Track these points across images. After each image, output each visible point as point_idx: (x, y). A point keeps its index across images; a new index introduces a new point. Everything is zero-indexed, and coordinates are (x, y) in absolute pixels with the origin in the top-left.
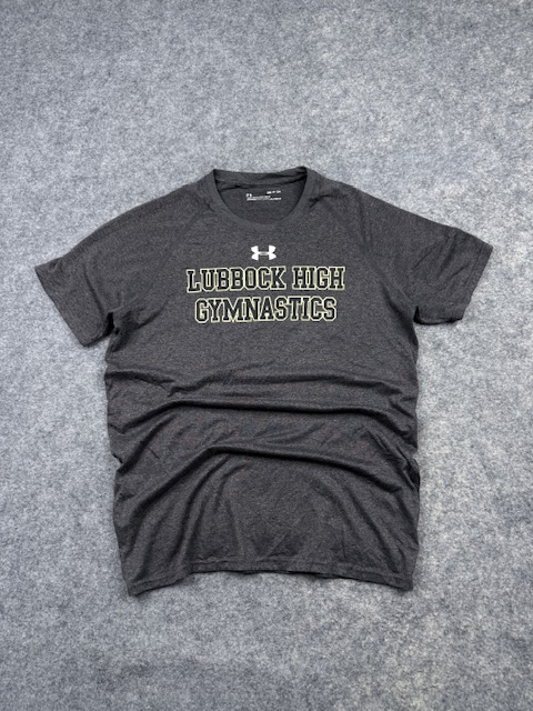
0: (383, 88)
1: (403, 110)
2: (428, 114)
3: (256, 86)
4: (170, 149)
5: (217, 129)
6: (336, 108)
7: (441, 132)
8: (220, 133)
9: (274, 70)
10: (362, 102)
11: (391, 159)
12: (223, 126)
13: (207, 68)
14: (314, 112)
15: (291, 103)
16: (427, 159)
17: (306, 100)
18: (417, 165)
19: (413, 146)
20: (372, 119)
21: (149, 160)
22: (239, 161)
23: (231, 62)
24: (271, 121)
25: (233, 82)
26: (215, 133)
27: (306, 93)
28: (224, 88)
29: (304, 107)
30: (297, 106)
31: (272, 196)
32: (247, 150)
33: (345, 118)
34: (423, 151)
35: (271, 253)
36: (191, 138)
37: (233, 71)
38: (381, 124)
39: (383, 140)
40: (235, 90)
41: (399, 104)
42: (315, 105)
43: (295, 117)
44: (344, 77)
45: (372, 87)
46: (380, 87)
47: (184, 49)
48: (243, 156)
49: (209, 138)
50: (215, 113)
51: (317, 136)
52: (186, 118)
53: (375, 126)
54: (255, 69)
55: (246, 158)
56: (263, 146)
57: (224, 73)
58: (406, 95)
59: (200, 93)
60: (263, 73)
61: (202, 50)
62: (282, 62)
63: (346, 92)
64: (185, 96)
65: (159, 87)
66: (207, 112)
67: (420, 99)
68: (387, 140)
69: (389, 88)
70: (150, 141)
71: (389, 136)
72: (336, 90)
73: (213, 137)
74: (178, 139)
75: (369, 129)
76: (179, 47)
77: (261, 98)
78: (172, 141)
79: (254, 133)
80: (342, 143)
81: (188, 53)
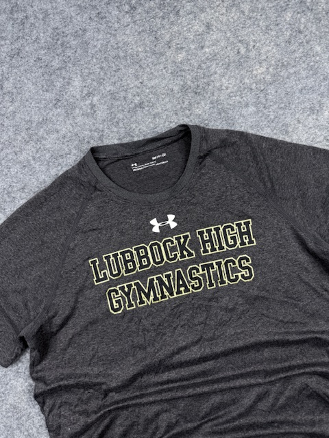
0: (246, 12)
1: (273, 33)
2: (300, 32)
3: (113, 42)
4: (40, 134)
5: (83, 98)
6: (202, 47)
7: (318, 49)
8: (88, 102)
9: (127, 19)
10: (228, 35)
11: (271, 90)
12: (89, 94)
13: (57, 34)
14: (180, 57)
15: (154, 53)
16: (310, 82)
17: (169, 45)
18: (301, 91)
19: (292, 71)
20: (243, 51)
21: (21, 150)
22: (115, 130)
23: (80, 20)
24: (137, 77)
25: (87, 43)
26: (82, 104)
27: (167, 38)
28: (79, 51)
29: (168, 54)
30: (162, 54)
31: (158, 160)
32: (120, 116)
33: (214, 57)
34: (304, 74)
35: (171, 222)
36: (58, 115)
37: (84, 31)
38: (253, 54)
39: (260, 70)
40: (91, 51)
41: (267, 27)
42: (179, 49)
43: (162, 66)
44: (202, 10)
45: (234, 14)
46: (243, 12)
47: (26, 17)
48: (118, 123)
49: (77, 111)
50: (77, 82)
51: (189, 83)
52: (48, 95)
53: (247, 57)
54: (107, 22)
55: (121, 125)
56: (136, 106)
57: (76, 35)
58: (272, 15)
59: (56, 63)
60: (116, 25)
61: (46, 14)
62: (134, 8)
63: (208, 26)
64: (41, 70)
65: (11, 66)
66: (69, 84)
67: (288, 16)
68: (263, 70)
69: (253, 11)
70: (17, 130)
71: (264, 64)
72: (198, 27)
73: (81, 108)
74: (45, 121)
75: (241, 62)
76: (20, 16)
77: (122, 54)
78: (40, 124)
79: (122, 94)
80: (218, 84)
81: (32, 20)
